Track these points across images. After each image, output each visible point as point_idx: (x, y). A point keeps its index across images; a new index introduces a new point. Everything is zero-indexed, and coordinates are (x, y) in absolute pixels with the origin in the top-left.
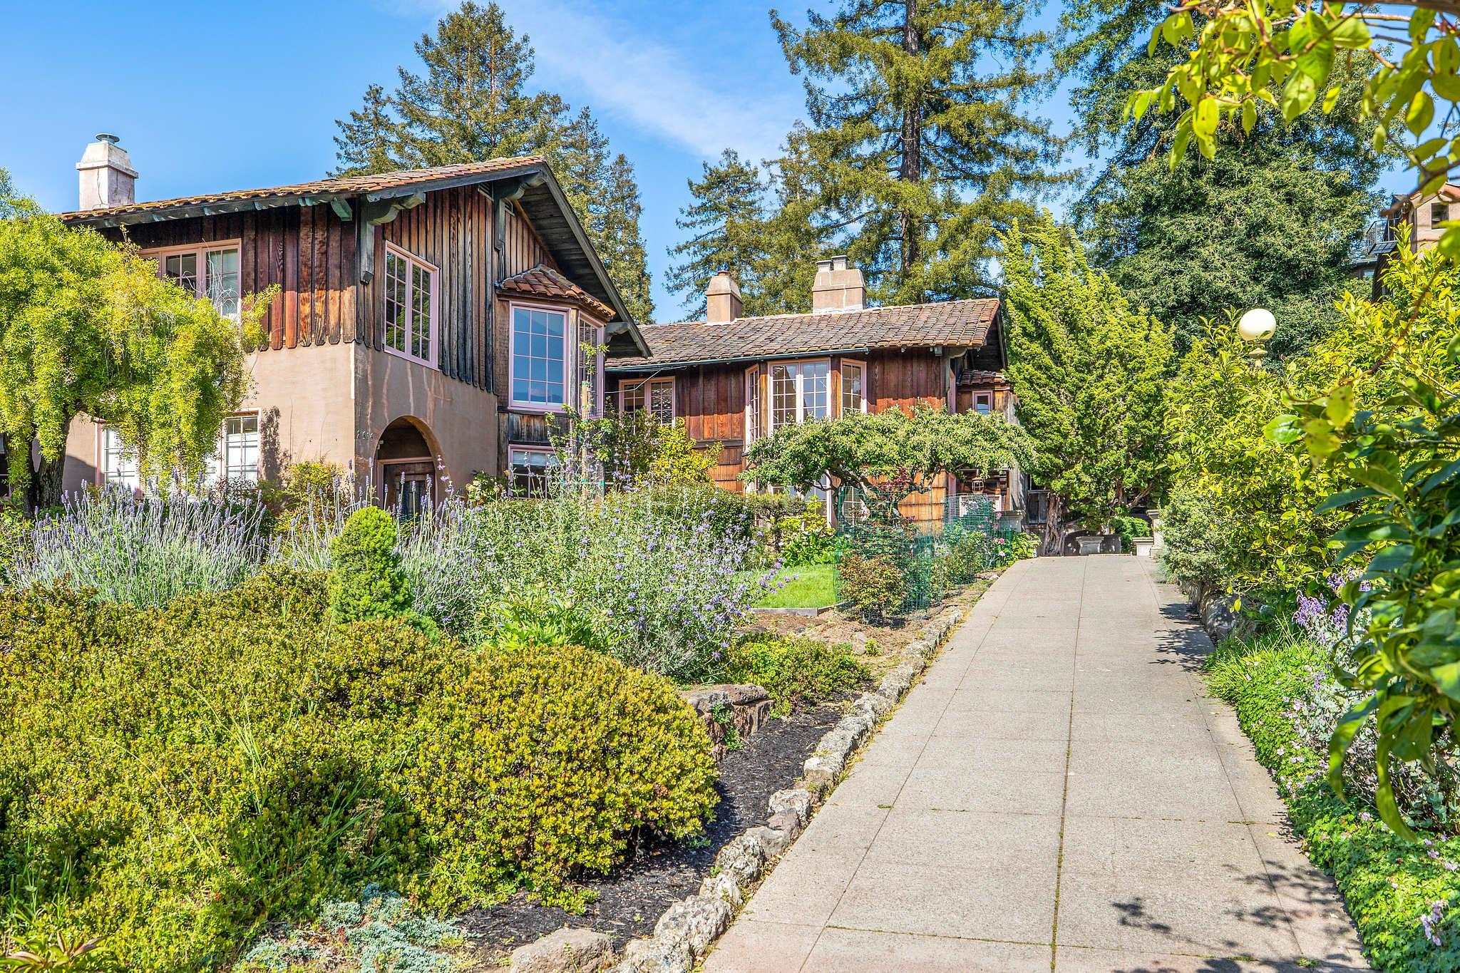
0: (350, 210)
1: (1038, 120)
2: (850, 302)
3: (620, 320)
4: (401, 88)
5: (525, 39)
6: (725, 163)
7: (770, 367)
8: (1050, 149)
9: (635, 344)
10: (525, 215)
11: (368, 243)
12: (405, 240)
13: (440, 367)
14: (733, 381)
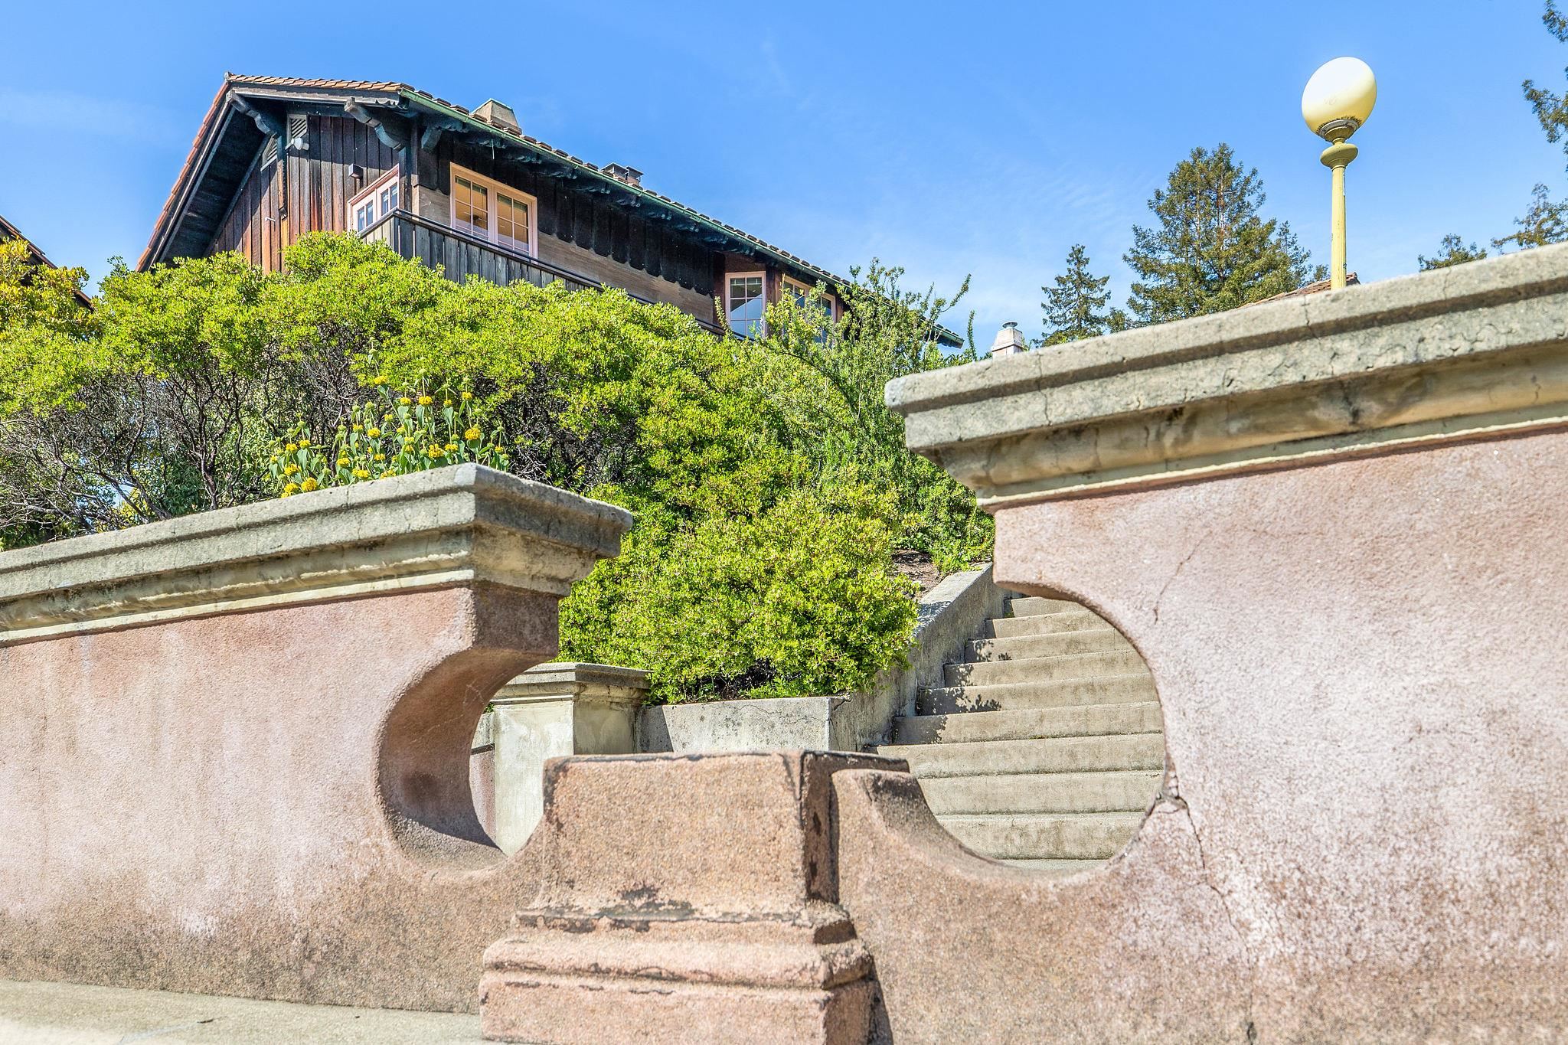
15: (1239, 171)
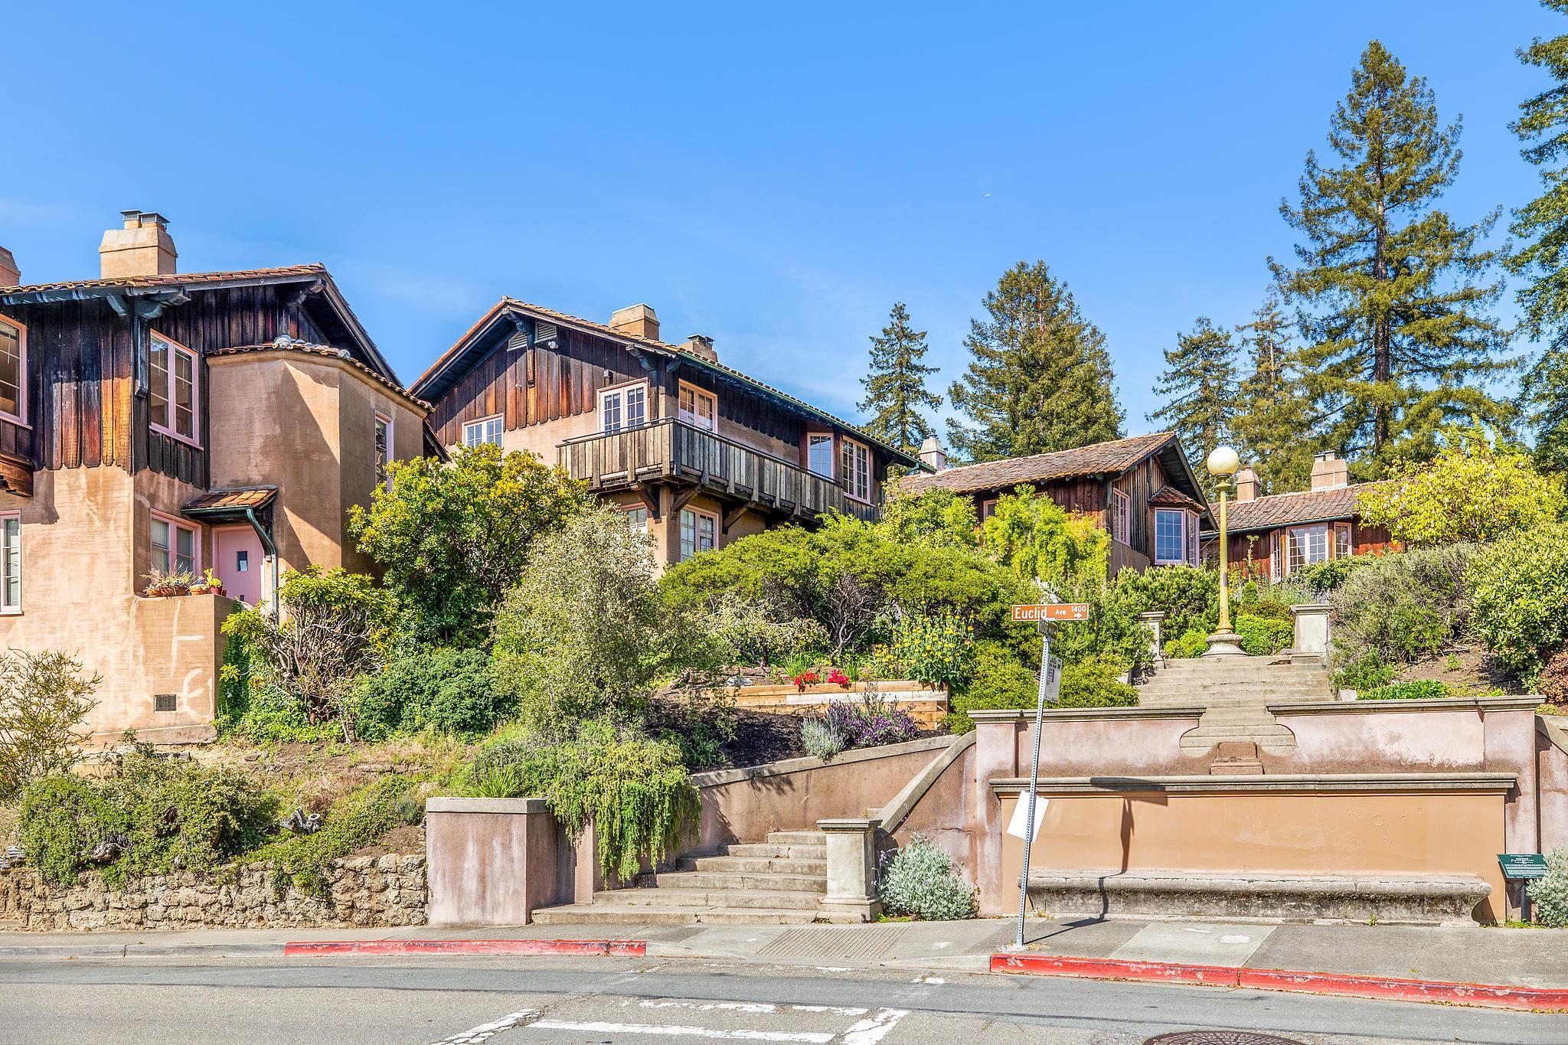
1: (1488, 319)
2: (1338, 482)
4: (971, 333)
6: (1199, 330)
7: (1287, 531)
8: (1499, 339)
14: (1263, 540)
15: (1054, 284)
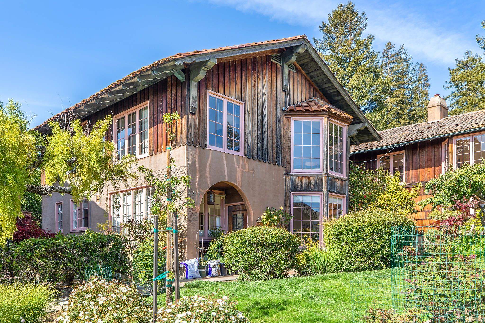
0: (184, 75)
3: (361, 122)
5: (364, 14)
6: (466, 57)
7: (454, 140)
9: (371, 134)
10: (303, 72)
11: (194, 92)
12: (221, 89)
13: (245, 154)
14: (436, 150)
